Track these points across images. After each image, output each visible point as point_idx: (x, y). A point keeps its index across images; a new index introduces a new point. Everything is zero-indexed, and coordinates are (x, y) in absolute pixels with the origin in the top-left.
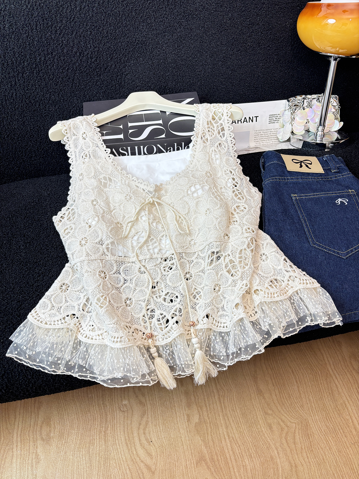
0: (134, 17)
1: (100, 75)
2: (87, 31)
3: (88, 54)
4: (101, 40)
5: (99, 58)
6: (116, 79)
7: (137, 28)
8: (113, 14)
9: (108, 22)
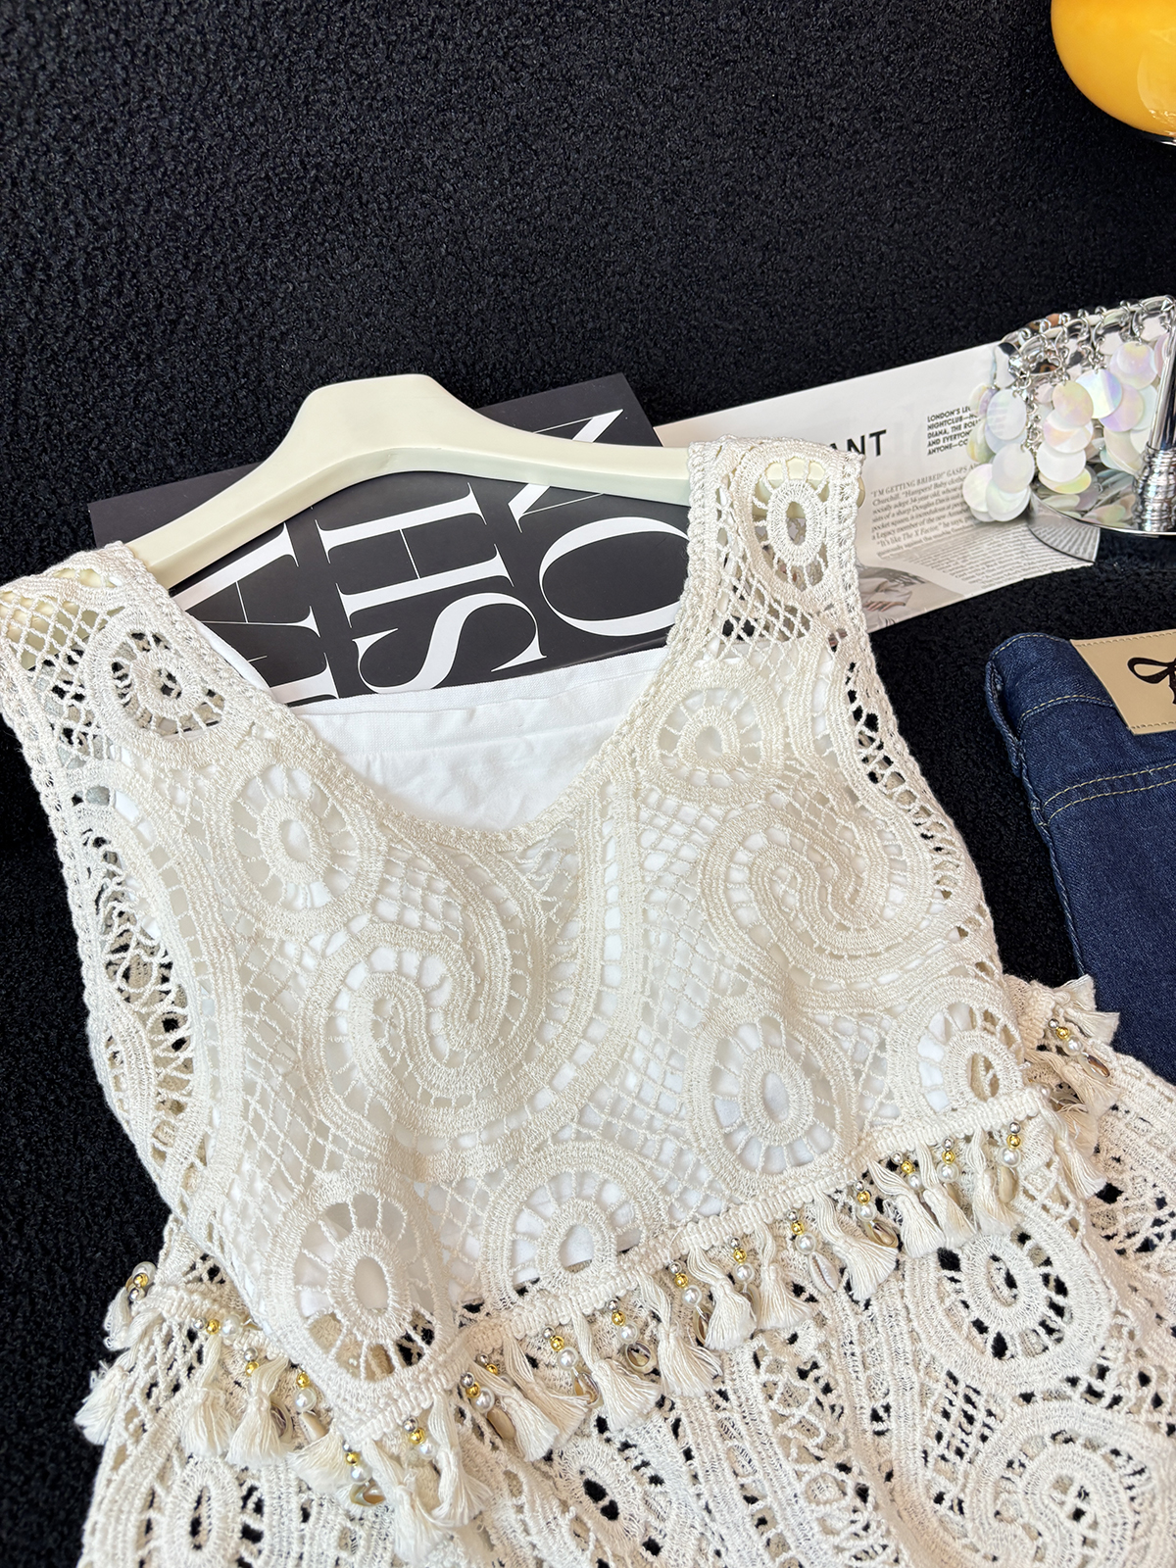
0: (281, 49)
1: (149, 357)
2: (45, 154)
3: (70, 263)
4: (128, 190)
5: (134, 276)
6: (234, 368)
7: (306, 102)
8: (170, 49)
9: (150, 90)
